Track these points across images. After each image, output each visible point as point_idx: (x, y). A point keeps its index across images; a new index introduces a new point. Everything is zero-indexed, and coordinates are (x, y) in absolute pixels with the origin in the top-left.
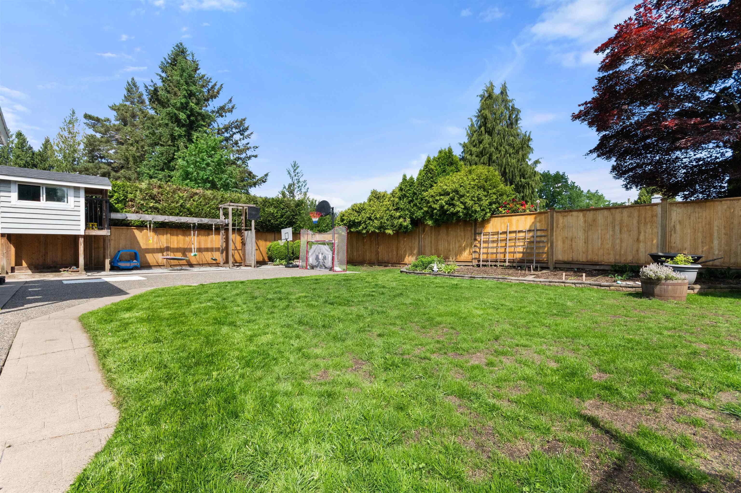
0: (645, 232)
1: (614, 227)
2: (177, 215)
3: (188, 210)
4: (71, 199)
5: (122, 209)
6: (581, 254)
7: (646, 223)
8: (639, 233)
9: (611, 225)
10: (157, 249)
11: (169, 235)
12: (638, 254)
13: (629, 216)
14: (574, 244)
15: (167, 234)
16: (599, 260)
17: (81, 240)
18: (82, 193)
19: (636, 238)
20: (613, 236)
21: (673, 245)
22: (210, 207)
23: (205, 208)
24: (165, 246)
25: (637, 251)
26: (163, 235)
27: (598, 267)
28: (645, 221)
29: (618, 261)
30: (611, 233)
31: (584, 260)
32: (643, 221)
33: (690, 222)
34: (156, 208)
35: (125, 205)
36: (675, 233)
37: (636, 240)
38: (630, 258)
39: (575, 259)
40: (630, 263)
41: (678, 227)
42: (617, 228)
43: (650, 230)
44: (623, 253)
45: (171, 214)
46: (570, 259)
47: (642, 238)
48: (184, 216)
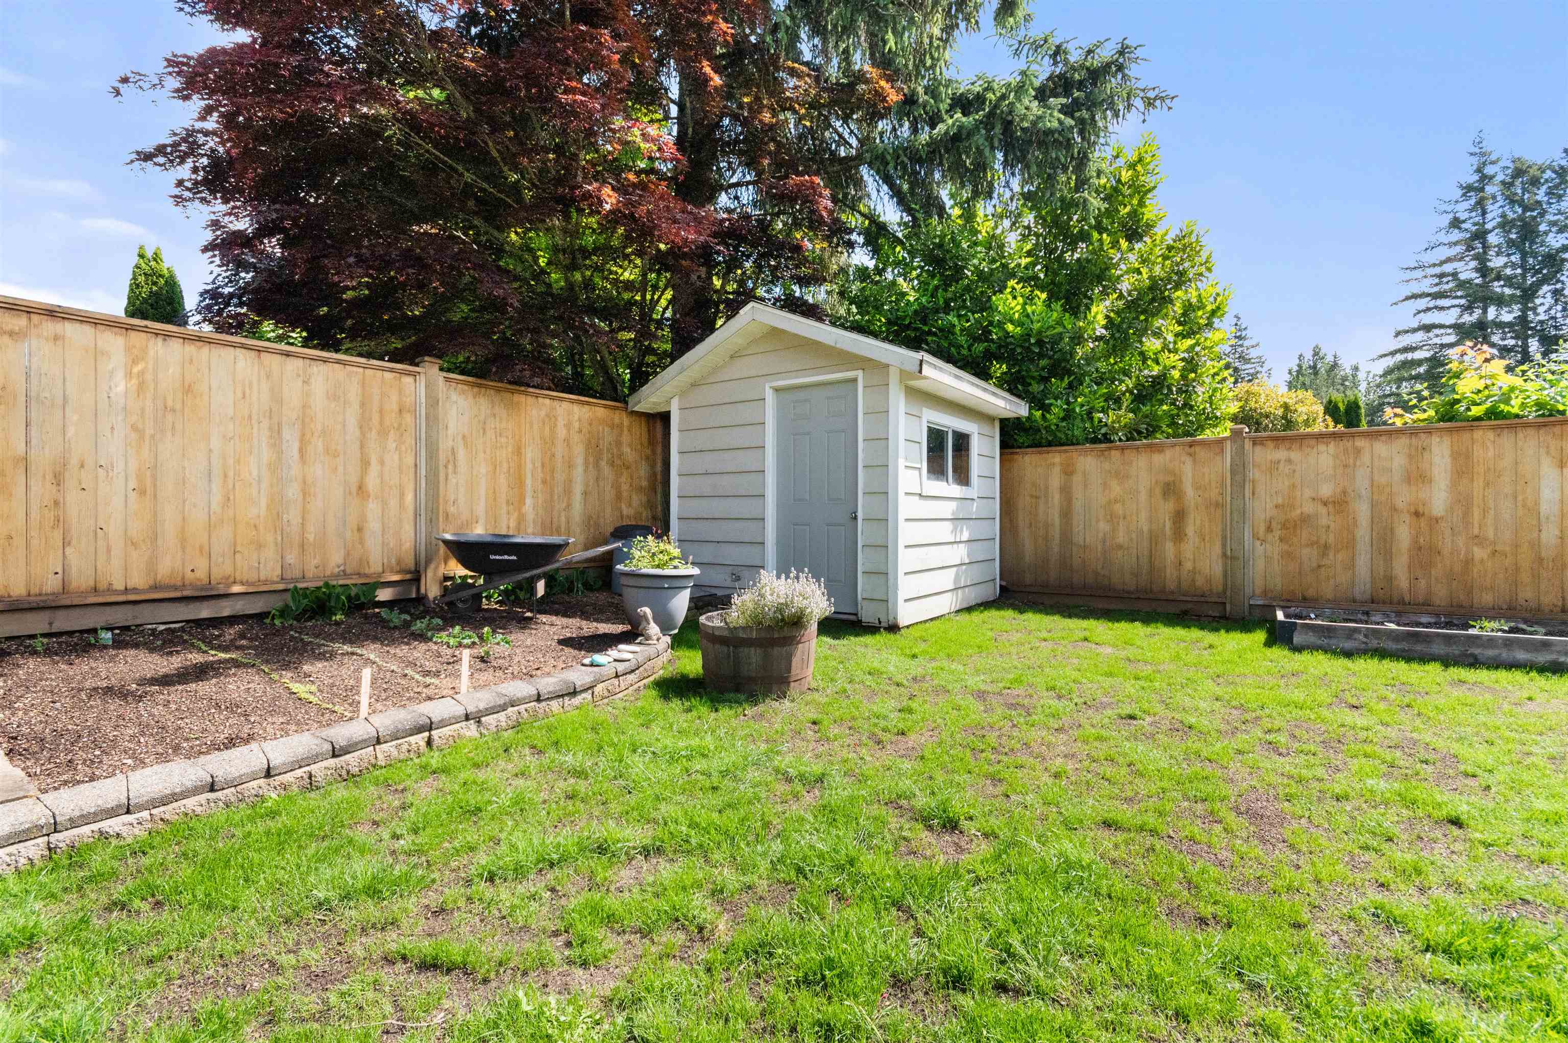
0: (382, 463)
1: (276, 432)
6: (117, 551)
7: (383, 433)
8: (365, 463)
9: (265, 424)
12: (362, 541)
13: (333, 396)
14: (72, 497)
16: (217, 574)
19: (354, 480)
20: (275, 467)
21: (452, 510)
25: (360, 530)
27: (205, 612)
28: (381, 423)
29: (297, 574)
30: (266, 454)
31: (138, 580)
32: (376, 418)
33: (485, 443)
36: (455, 473)
37: (354, 490)
38: (335, 560)
39: (81, 579)
40: (337, 576)
41: (461, 454)
42: (290, 436)
43: (396, 457)
44: (311, 537)
46: (52, 584)
47: (372, 482)
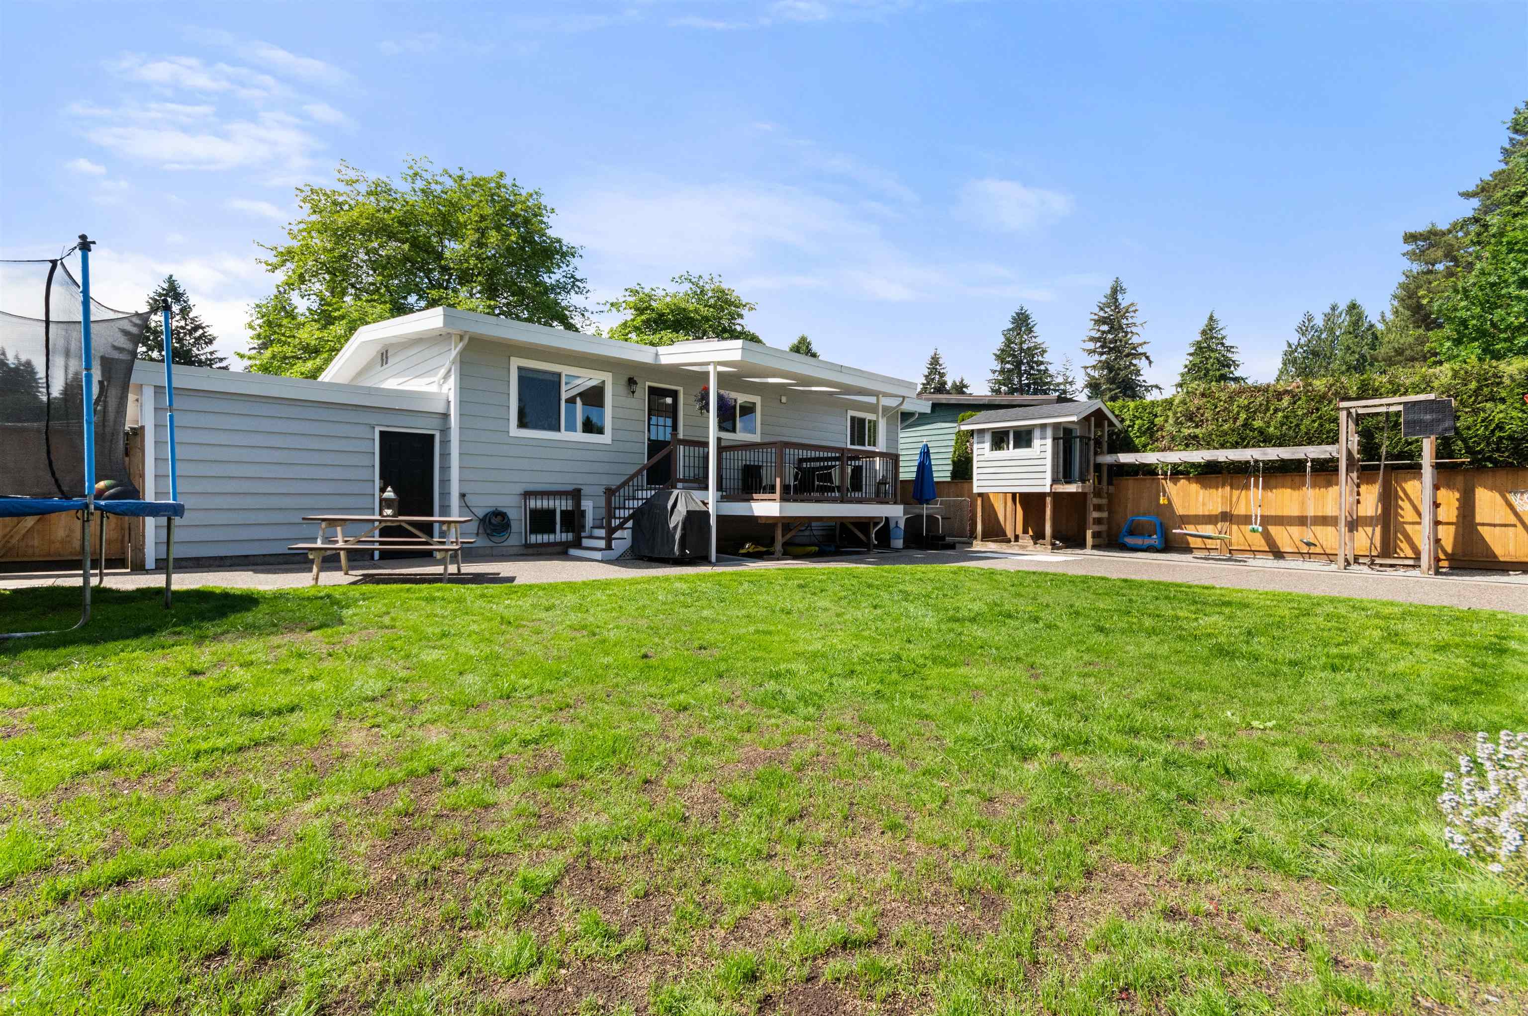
2: (1235, 445)
3: (1261, 432)
4: (1037, 442)
5: (1145, 446)
10: (1204, 516)
11: (1228, 489)
15: (1223, 486)
17: (1049, 500)
18: (1049, 432)
22: (1320, 418)
23: (1307, 421)
24: (1220, 510)
26: (1217, 488)
34: (1196, 437)
35: (1151, 437)
45: (1223, 446)
48: (1253, 446)
